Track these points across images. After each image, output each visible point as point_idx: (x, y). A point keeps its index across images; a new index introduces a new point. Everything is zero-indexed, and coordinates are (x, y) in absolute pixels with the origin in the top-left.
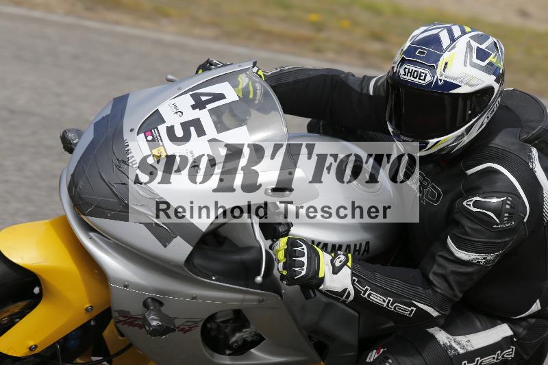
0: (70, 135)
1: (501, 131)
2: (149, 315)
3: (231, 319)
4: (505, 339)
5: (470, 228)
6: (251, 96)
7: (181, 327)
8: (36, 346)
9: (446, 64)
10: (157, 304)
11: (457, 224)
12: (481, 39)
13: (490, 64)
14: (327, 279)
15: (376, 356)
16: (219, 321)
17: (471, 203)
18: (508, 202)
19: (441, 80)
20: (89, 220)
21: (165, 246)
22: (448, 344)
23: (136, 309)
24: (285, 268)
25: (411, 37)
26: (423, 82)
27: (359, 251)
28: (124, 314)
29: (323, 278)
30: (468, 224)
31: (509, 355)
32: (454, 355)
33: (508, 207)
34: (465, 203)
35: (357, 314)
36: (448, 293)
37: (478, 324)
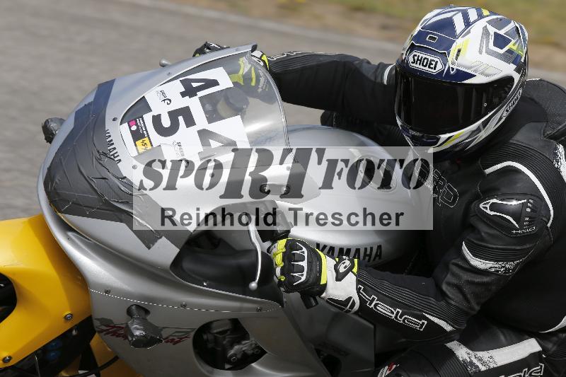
0: (53, 125)
1: (524, 126)
2: (132, 324)
3: (228, 330)
4: (533, 355)
5: (486, 233)
6: (253, 84)
7: (171, 338)
8: (10, 358)
9: (459, 51)
10: (143, 313)
11: (473, 228)
12: (499, 24)
13: (510, 51)
14: (329, 287)
15: (388, 372)
16: (215, 331)
17: (488, 206)
18: (529, 204)
19: (453, 69)
20: (66, 218)
21: (149, 248)
22: (469, 360)
23: (119, 317)
24: (282, 273)
25: (422, 21)
26: (433, 70)
27: (370, 256)
28: (106, 322)
29: (325, 285)
30: (484, 229)
31: (538, 373)
32: (475, 373)
33: (528, 210)
34: (481, 206)
35: (372, 326)
36: (464, 305)
37: (502, 338)
